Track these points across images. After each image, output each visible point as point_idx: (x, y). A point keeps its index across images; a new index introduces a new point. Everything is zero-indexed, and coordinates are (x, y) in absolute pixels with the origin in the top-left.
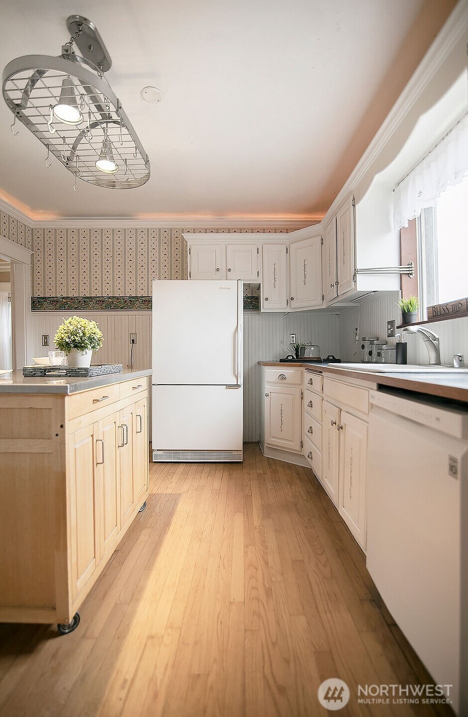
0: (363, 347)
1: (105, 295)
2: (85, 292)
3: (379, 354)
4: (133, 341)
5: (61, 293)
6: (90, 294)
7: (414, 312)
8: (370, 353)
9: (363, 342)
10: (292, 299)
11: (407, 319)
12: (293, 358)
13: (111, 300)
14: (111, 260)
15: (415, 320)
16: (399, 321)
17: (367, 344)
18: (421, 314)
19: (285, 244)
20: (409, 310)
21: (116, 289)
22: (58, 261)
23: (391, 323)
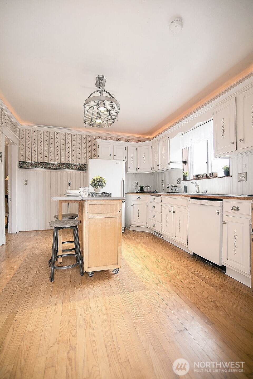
0: (168, 187)
1: (56, 162)
2: (46, 160)
3: (176, 190)
4: (70, 183)
5: (34, 160)
6: (49, 161)
7: (188, 176)
8: (172, 189)
9: (168, 186)
10: (139, 168)
11: (185, 179)
12: (139, 191)
13: (59, 165)
14: (59, 147)
15: (188, 179)
16: (182, 179)
17: (169, 186)
18: (190, 177)
19: (135, 147)
20: (186, 175)
21: (61, 160)
22: (33, 145)
23: (179, 179)
